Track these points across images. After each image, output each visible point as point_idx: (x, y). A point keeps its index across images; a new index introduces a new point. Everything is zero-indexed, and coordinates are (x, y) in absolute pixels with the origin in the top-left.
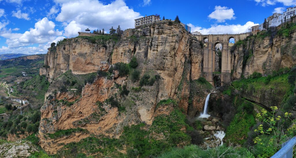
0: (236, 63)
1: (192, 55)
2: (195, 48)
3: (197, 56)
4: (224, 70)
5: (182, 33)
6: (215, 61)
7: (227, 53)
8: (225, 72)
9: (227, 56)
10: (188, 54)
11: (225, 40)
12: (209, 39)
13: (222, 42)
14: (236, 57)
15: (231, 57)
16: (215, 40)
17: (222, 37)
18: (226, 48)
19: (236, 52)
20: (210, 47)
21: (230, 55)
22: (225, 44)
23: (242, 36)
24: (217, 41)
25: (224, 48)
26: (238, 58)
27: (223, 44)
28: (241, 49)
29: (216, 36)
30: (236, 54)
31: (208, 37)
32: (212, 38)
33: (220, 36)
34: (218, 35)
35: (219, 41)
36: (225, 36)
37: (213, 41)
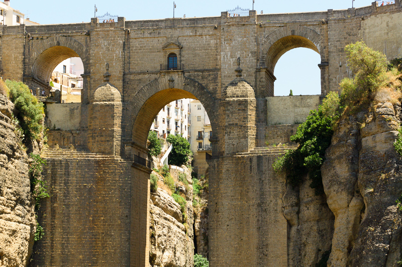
11: (236, 71)
12: (95, 63)
13: (211, 88)
14: (340, 216)
15: (295, 221)
16: (150, 70)
17: (212, 41)
18: (242, 136)
19: (332, 172)
20: (103, 139)
21: (280, 202)
22: (239, 104)
23: (388, 26)
24: (167, 78)
25: (226, 137)
26: (352, 222)
27: (222, 108)
28: (378, 148)
29: (159, 33)
30: (336, 187)
31: (84, 43)
32: (119, 52)
33: (191, 34)
34: (171, 28)
35: (187, 74)
36: (233, 29)
37: (132, 77)
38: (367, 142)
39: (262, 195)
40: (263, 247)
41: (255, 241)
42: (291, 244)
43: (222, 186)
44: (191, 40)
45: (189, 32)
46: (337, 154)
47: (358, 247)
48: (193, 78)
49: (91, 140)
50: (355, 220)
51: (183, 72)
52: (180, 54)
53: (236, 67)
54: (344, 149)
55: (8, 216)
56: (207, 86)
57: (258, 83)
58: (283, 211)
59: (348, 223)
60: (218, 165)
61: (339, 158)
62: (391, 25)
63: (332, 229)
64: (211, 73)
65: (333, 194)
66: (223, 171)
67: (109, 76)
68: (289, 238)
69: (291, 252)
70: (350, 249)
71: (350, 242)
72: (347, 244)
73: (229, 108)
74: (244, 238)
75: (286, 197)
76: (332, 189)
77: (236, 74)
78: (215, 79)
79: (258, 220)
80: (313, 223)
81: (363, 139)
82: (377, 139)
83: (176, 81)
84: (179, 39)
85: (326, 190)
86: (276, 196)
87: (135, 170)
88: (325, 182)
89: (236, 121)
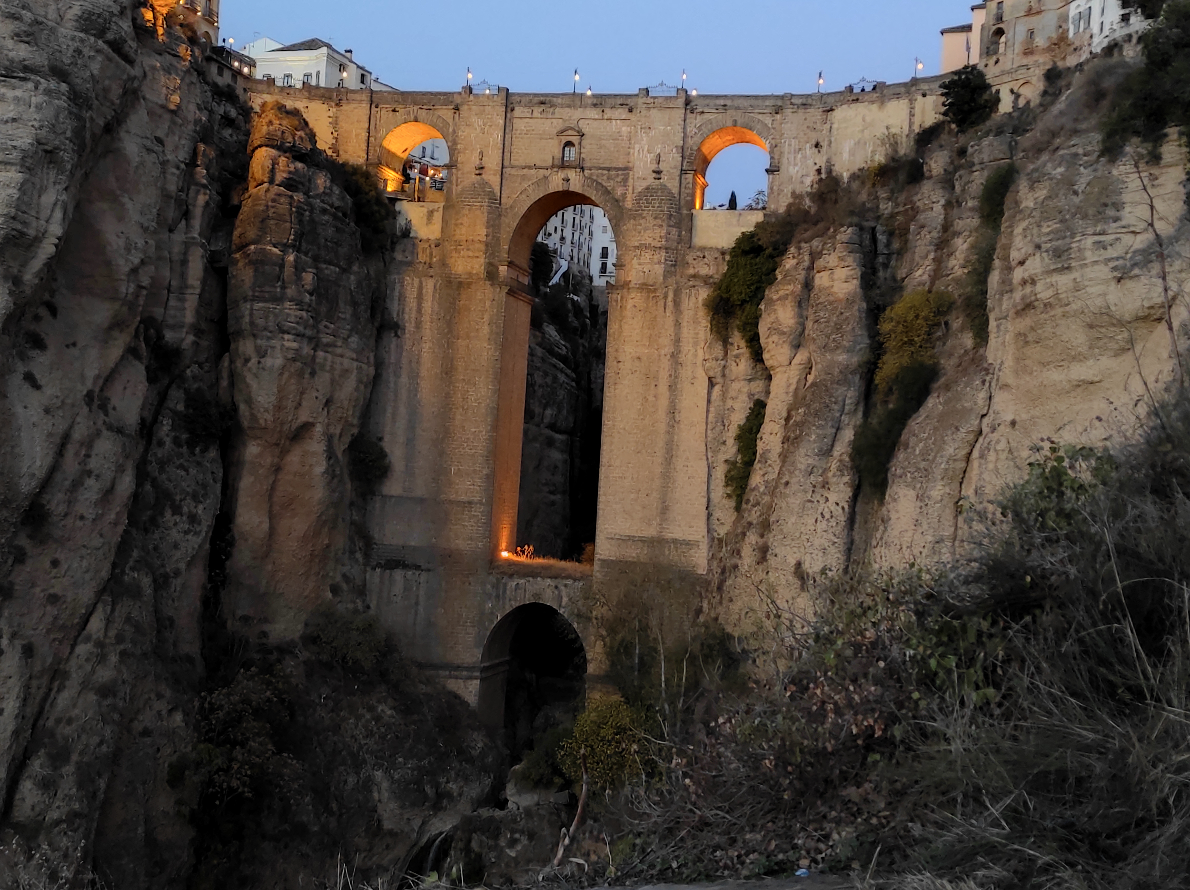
0: (774, 456)
1: (239, 333)
2: (285, 247)
3: (307, 350)
4: (631, 539)
5: (117, 46)
6: (529, 415)
7: (678, 324)
8: (632, 553)
9: (666, 364)
10: (189, 317)
11: (654, 172)
12: (465, 149)
13: (619, 192)
14: (779, 376)
15: (719, 380)
16: (538, 164)
17: (624, 129)
18: (656, 261)
19: (773, 316)
20: (471, 254)
21: (700, 353)
22: (656, 218)
23: (864, 120)
24: (562, 175)
25: (635, 261)
26: (793, 387)
27: (632, 221)
28: (835, 289)
29: (553, 113)
30: (775, 338)
31: (450, 121)
32: (498, 135)
33: (596, 117)
34: (569, 106)
35: (586, 172)
36: (654, 112)
37: (513, 172)
38: (821, 280)
39: (677, 341)
40: (672, 411)
41: (664, 403)
42: (712, 409)
43: (625, 327)
44: (596, 123)
45: (594, 113)
46: (781, 293)
47: (798, 418)
48: (595, 178)
49: (454, 254)
50: (798, 382)
51: (582, 169)
52: (580, 144)
53: (654, 167)
54: (791, 287)
55: (339, 351)
56: (613, 189)
57: (683, 190)
58: (703, 365)
59: (789, 386)
60: (622, 298)
61: (785, 298)
62: (868, 119)
63: (768, 393)
64: (620, 172)
65: (771, 346)
66: (628, 307)
67: (482, 168)
68: (709, 401)
69: (710, 420)
70: (787, 419)
71: (789, 412)
72: (784, 414)
73: (642, 221)
74: (651, 398)
75: (710, 347)
76: (770, 340)
77: (654, 175)
78: (625, 180)
79: (670, 376)
80: (743, 383)
81: (818, 275)
82: (835, 277)
83: (571, 181)
84: (580, 122)
85: (762, 341)
86: (696, 344)
87: (512, 298)
88: (762, 329)
89: (650, 241)
